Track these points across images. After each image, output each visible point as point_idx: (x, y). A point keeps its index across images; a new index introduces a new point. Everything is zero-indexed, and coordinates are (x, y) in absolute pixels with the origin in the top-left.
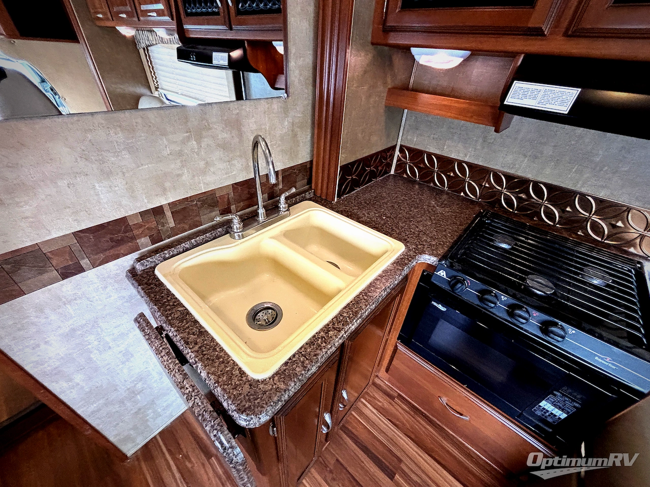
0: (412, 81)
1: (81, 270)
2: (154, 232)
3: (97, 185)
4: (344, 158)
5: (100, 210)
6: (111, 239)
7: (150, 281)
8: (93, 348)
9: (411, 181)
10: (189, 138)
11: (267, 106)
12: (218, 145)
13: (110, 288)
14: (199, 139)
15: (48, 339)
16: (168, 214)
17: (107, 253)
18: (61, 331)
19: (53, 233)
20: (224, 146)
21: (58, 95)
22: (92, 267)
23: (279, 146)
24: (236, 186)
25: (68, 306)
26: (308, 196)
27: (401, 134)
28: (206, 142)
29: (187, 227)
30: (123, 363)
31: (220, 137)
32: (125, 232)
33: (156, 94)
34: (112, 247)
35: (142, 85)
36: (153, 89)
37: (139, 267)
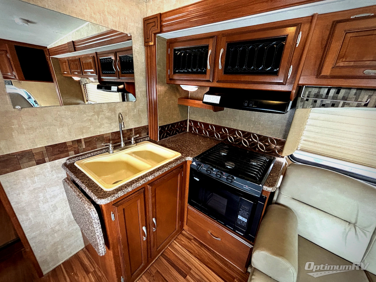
0: (189, 95)
1: (45, 162)
2: (76, 149)
3: (58, 129)
4: (160, 123)
5: (57, 138)
6: (59, 151)
7: (72, 167)
8: (41, 200)
9: (195, 134)
10: (94, 115)
11: (127, 104)
12: (106, 118)
13: (54, 172)
14: (98, 115)
15: (24, 191)
16: (83, 143)
17: (56, 156)
18: (30, 189)
19: (38, 146)
20: (109, 118)
21: (38, 104)
22: (49, 161)
23: (132, 119)
24: (112, 133)
25: (36, 177)
26: (146, 139)
27: (188, 115)
28: (101, 116)
29: (90, 148)
30: (52, 212)
31: (107, 114)
32: (65, 148)
33: (87, 103)
34: (58, 154)
35: (80, 99)
36: (85, 101)
37: (68, 162)
